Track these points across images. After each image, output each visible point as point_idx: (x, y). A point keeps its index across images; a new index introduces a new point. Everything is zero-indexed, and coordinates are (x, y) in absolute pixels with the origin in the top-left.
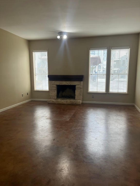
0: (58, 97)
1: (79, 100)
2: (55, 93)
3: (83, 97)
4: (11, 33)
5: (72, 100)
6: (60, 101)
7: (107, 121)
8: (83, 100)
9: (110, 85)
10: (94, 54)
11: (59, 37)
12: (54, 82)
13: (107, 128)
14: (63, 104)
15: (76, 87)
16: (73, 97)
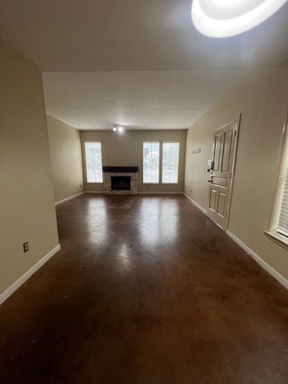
0: (113, 188)
1: (134, 190)
2: (109, 185)
3: (138, 187)
4: (57, 120)
5: (128, 191)
6: (116, 192)
7: (160, 206)
8: (138, 191)
9: (163, 175)
10: (146, 145)
11: (114, 129)
12: (108, 173)
13: (160, 211)
14: (119, 196)
15: (131, 178)
16: (129, 188)
